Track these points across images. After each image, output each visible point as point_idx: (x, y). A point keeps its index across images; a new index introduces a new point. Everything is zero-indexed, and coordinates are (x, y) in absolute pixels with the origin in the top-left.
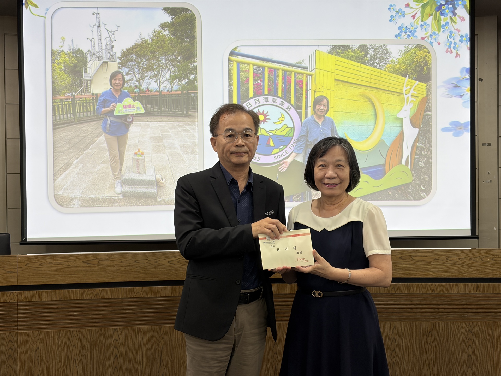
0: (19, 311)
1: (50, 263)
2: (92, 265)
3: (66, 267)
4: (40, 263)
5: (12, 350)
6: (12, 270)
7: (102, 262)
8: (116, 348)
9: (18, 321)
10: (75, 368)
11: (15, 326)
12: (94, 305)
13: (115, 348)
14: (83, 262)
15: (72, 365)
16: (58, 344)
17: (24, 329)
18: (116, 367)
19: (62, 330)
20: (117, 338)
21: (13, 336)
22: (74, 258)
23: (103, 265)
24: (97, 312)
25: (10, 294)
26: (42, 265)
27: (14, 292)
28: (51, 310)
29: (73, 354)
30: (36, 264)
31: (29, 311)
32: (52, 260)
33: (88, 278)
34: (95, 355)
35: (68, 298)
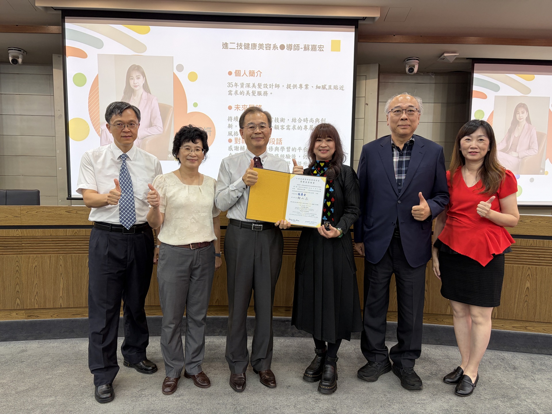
0: (23, 242)
1: (43, 212)
2: (72, 214)
3: (54, 214)
4: (36, 211)
5: (18, 267)
6: (17, 215)
7: (78, 212)
9: (22, 249)
10: (61, 279)
11: (20, 252)
12: (73, 239)
14: (66, 211)
15: (59, 278)
16: (50, 264)
17: (26, 254)
19: (53, 255)
21: (19, 258)
22: (60, 209)
24: (76, 244)
25: (16, 231)
26: (38, 212)
27: (19, 230)
28: (45, 242)
29: (60, 271)
30: (33, 212)
31: (29, 242)
32: (44, 210)
33: (69, 222)
34: (75, 272)
35: (56, 235)
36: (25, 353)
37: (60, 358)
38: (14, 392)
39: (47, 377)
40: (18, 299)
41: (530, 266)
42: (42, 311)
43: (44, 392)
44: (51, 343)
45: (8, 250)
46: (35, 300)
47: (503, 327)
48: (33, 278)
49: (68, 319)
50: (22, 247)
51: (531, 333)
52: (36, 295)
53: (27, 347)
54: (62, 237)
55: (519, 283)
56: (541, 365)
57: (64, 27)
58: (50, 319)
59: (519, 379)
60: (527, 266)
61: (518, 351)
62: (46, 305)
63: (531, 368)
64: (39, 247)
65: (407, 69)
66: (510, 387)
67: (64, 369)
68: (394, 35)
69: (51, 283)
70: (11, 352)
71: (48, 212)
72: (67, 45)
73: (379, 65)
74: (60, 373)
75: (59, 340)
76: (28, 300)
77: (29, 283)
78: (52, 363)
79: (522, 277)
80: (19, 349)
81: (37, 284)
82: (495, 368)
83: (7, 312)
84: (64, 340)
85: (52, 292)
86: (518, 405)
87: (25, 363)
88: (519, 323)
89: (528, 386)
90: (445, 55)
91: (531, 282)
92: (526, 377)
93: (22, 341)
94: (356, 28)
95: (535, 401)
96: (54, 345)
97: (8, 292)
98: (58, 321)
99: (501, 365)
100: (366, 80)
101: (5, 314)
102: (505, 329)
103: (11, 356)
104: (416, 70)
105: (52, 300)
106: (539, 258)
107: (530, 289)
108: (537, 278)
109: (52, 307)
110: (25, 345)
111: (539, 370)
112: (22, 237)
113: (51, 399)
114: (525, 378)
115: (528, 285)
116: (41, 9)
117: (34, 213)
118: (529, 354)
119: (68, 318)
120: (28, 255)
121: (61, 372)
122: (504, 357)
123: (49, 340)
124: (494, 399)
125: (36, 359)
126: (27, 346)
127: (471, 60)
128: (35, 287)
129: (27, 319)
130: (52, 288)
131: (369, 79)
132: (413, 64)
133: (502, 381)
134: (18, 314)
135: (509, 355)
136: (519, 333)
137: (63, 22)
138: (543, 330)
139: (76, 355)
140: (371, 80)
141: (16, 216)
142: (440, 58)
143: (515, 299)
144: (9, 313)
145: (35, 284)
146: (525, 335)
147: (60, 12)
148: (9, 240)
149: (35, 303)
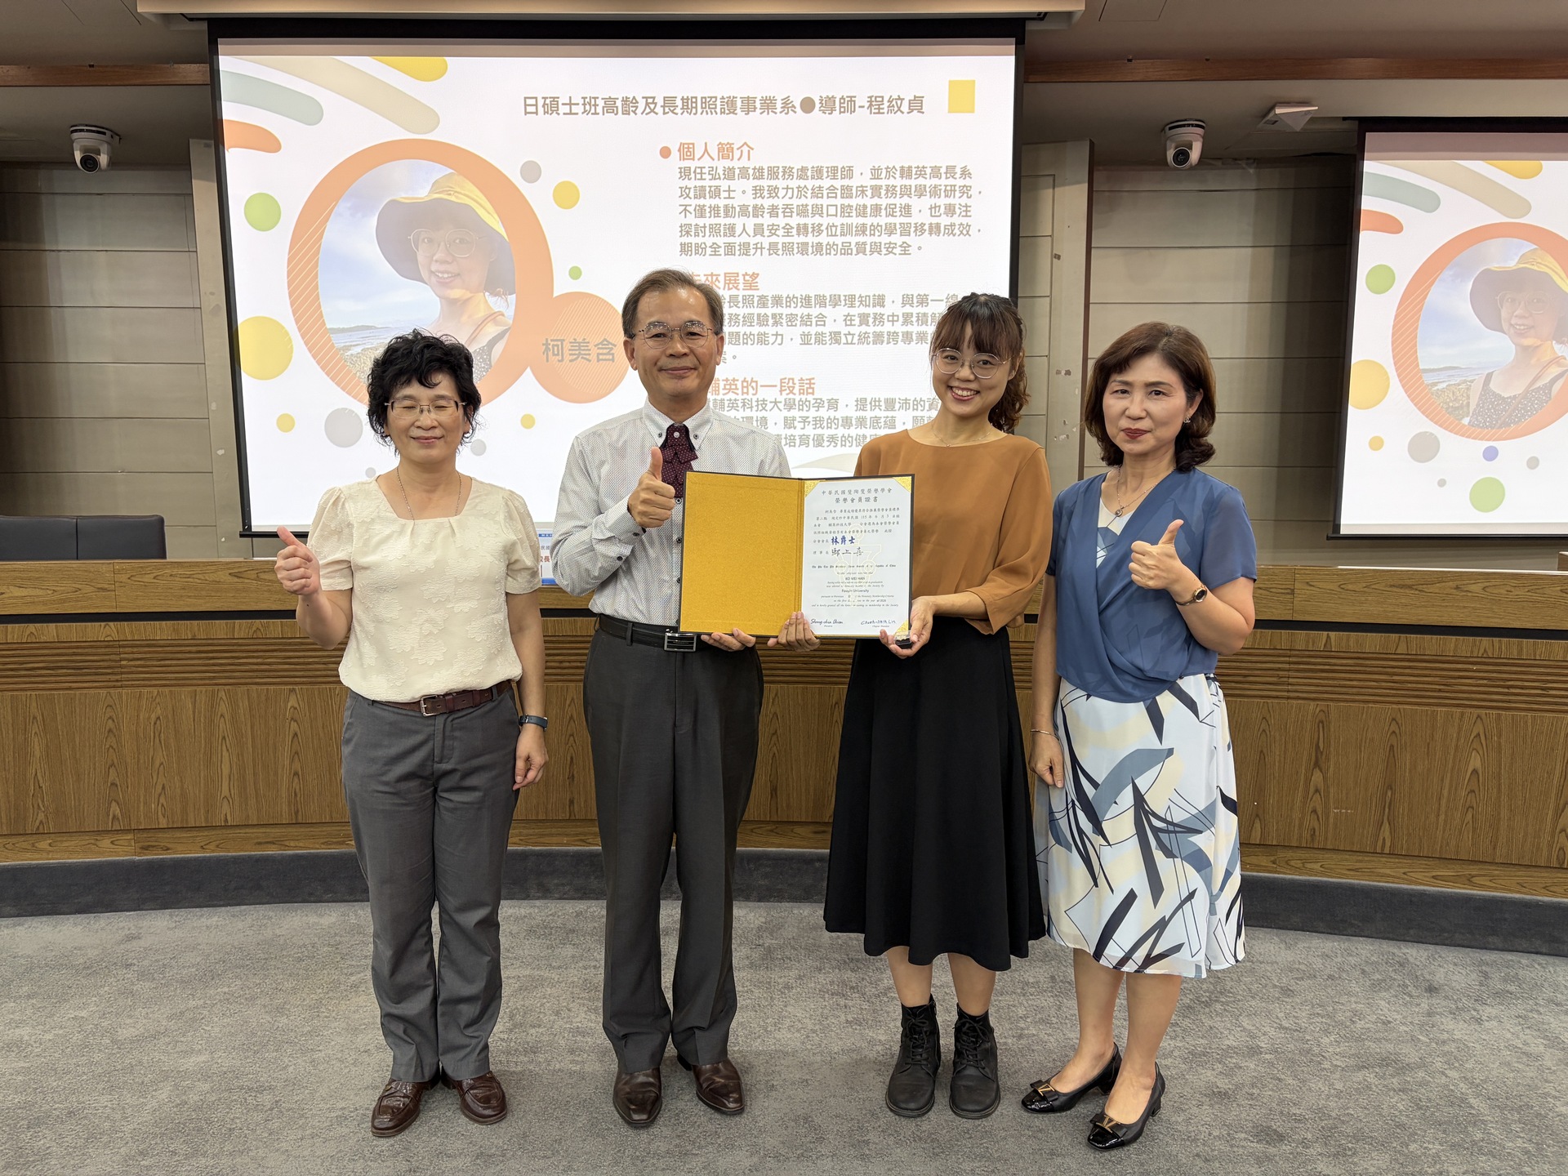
0: (122, 656)
1: (171, 575)
2: (246, 581)
3: (200, 581)
4: (155, 574)
5: (113, 721)
6: (106, 586)
7: (263, 576)
8: (296, 721)
9: (122, 673)
10: (225, 753)
11: (117, 681)
12: (255, 647)
13: (292, 722)
14: (230, 574)
15: (220, 748)
16: (194, 712)
17: (132, 686)
18: (297, 753)
19: (199, 689)
20: (296, 705)
21: (114, 698)
22: (215, 567)
23: (265, 580)
24: (259, 660)
25: (105, 627)
26: (158, 578)
27: (111, 624)
28: (179, 656)
29: (221, 730)
30: (147, 576)
31: (140, 656)
32: (175, 571)
33: (241, 602)
34: (259, 733)
35: (207, 635)
36: (135, 943)
37: (226, 956)
38: (108, 1041)
39: (192, 1003)
40: (114, 804)
41: (1483, 712)
42: (178, 834)
43: (182, 1042)
44: (202, 916)
45: (84, 678)
46: (160, 805)
47: (1406, 876)
48: (152, 749)
49: (245, 855)
50: (120, 670)
51: (1484, 893)
52: (160, 795)
53: (141, 928)
54: (223, 641)
55: (1452, 757)
56: (1505, 980)
57: (215, 67)
58: (199, 855)
59: (1438, 1017)
60: (1472, 710)
61: (1446, 942)
62: (187, 820)
63: (1478, 987)
64: (164, 669)
65: (1170, 154)
66: (1409, 1037)
67: (237, 983)
68: (1130, 60)
69: (199, 762)
70: (99, 942)
71: (185, 576)
72: (225, 117)
73: (1092, 144)
74: (225, 993)
75: (223, 908)
76: (142, 804)
77: (142, 761)
78: (204, 967)
79: (1458, 739)
80: (120, 932)
81: (162, 763)
82: (1376, 986)
83: (87, 838)
84: (238, 908)
85: (202, 785)
86: (1423, 1084)
87: (136, 968)
88: (1449, 866)
89: (1458, 1035)
90: (1278, 111)
91: (1486, 754)
92: (1457, 1013)
93: (128, 913)
94: (1020, 43)
95: (1469, 1075)
96: (210, 921)
97: (89, 786)
98: (219, 860)
99: (1395, 979)
100: (1054, 188)
101: (84, 843)
102: (1411, 882)
103: (101, 951)
104: (1195, 155)
105: (202, 804)
106: (1506, 690)
107: (1481, 775)
108: (1500, 744)
109: (204, 825)
110: (136, 923)
111: (1499, 995)
112: (121, 643)
113: (202, 1058)
114: (1455, 1014)
115: (1475, 762)
116: (153, 19)
117: (148, 578)
118: (1478, 950)
119: (246, 851)
120: (137, 690)
121: (226, 989)
122: (1407, 959)
123: (198, 909)
124: (1360, 1068)
125: (163, 957)
126: (141, 926)
127: (1357, 122)
128: (158, 773)
129: (139, 854)
130: (202, 775)
131: (1064, 185)
132: (1188, 138)
133: (1389, 1022)
134: (116, 843)
135: (1421, 952)
136: (1451, 893)
137: (214, 53)
138: (1519, 887)
139: (267, 947)
140: (1067, 188)
141: (101, 588)
142: (1264, 120)
143: (1440, 799)
144: (93, 841)
145: (157, 763)
146: (1468, 899)
147: (204, 26)
148: (86, 650)
149: (160, 813)
